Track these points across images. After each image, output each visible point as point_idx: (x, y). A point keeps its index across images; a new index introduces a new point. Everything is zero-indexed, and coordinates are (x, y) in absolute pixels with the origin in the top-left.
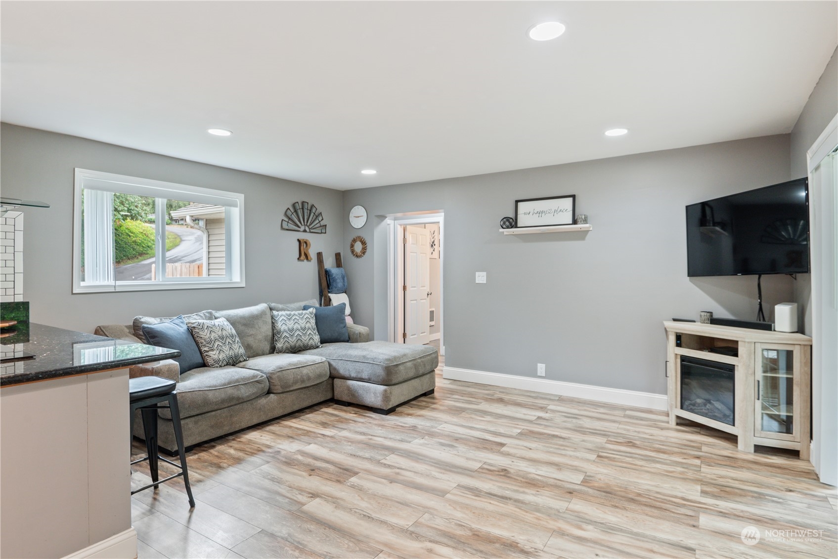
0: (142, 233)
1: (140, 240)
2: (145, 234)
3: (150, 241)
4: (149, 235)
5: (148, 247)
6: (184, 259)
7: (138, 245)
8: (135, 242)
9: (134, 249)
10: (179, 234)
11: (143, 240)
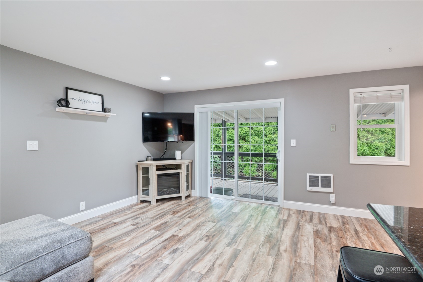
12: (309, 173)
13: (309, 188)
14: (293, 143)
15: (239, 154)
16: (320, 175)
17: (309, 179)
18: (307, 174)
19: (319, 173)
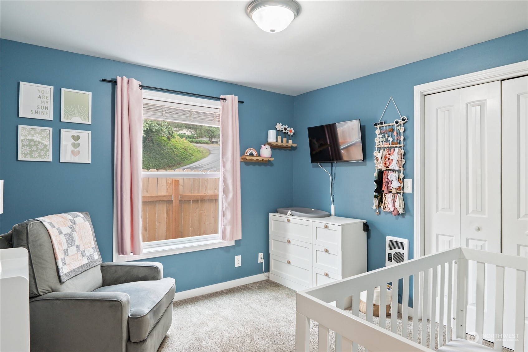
0: (183, 148)
1: (180, 153)
2: (185, 149)
3: (187, 155)
4: (188, 150)
5: (185, 158)
6: (204, 167)
7: (178, 157)
8: (176, 155)
9: (174, 160)
10: (210, 150)
11: (182, 154)
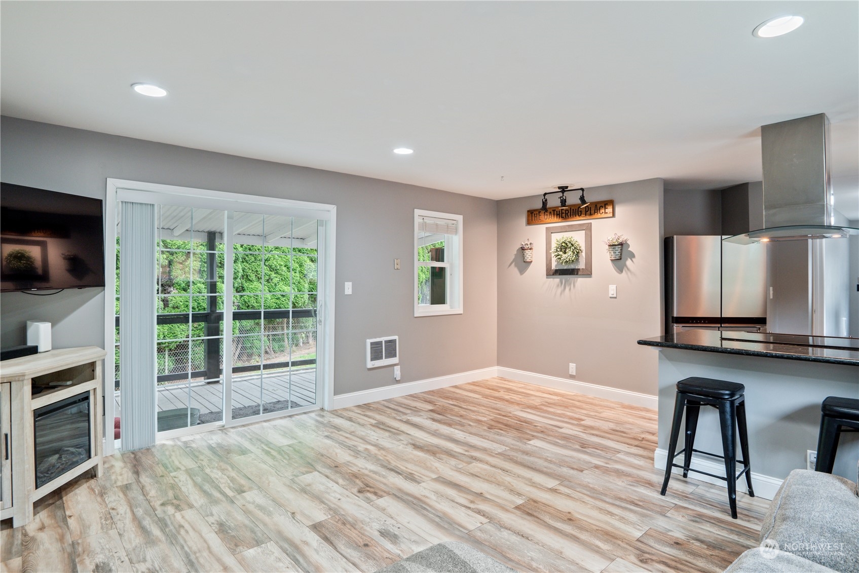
12: (369, 338)
13: (370, 364)
14: (348, 288)
15: (233, 315)
16: (383, 339)
17: (371, 348)
18: (366, 342)
19: (382, 337)
